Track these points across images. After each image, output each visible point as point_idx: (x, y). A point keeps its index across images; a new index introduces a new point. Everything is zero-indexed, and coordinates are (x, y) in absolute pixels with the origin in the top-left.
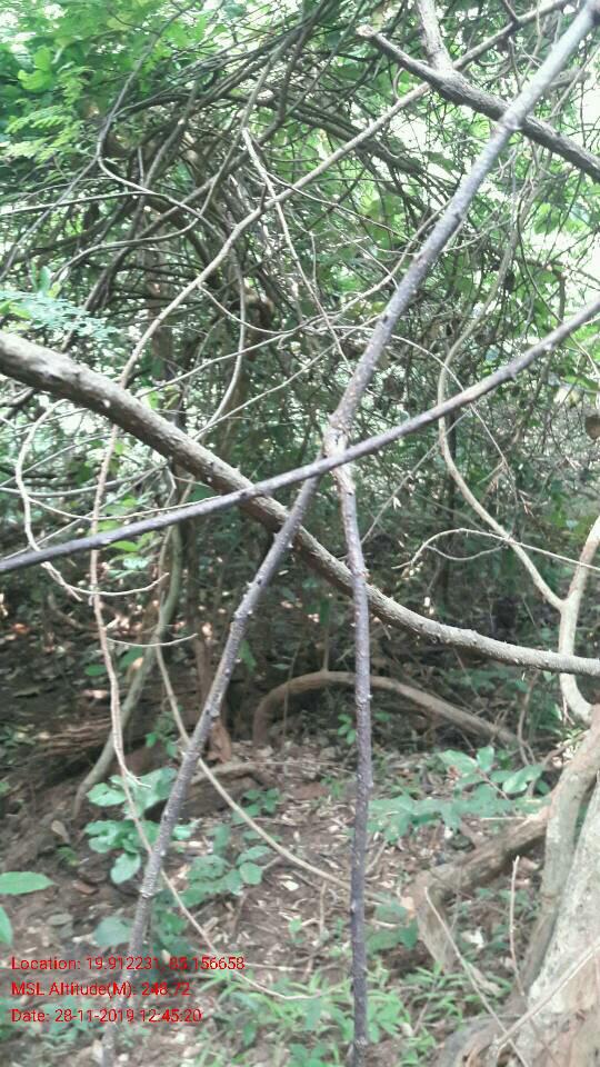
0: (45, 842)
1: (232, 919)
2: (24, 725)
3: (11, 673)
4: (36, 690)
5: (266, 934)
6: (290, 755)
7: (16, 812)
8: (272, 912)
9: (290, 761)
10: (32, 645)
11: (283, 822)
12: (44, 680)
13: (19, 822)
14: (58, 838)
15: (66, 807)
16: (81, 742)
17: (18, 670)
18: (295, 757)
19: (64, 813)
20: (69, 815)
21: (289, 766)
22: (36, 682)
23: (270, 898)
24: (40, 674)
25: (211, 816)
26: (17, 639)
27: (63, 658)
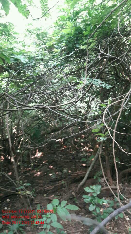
0: (71, 196)
1: (113, 224)
2: (66, 168)
3: (63, 156)
4: (68, 161)
5: (121, 229)
6: (126, 186)
7: (64, 188)
8: (123, 224)
9: (126, 188)
10: (68, 151)
11: (125, 202)
12: (70, 159)
13: (65, 190)
14: (73, 196)
15: (75, 189)
16: (80, 175)
17: (65, 156)
18: (128, 187)
19: (75, 190)
20: (76, 191)
21: (126, 189)
22: (68, 159)
23: (123, 221)
24: (69, 157)
25: (108, 197)
26: (64, 149)
27: (74, 155)
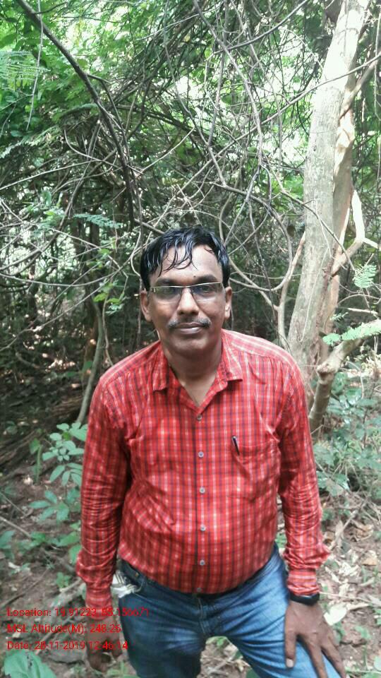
3: (3, 396)
4: (21, 402)
12: (23, 397)
16: (70, 408)
17: (7, 395)
22: (18, 399)
24: (19, 394)
27: (30, 386)
